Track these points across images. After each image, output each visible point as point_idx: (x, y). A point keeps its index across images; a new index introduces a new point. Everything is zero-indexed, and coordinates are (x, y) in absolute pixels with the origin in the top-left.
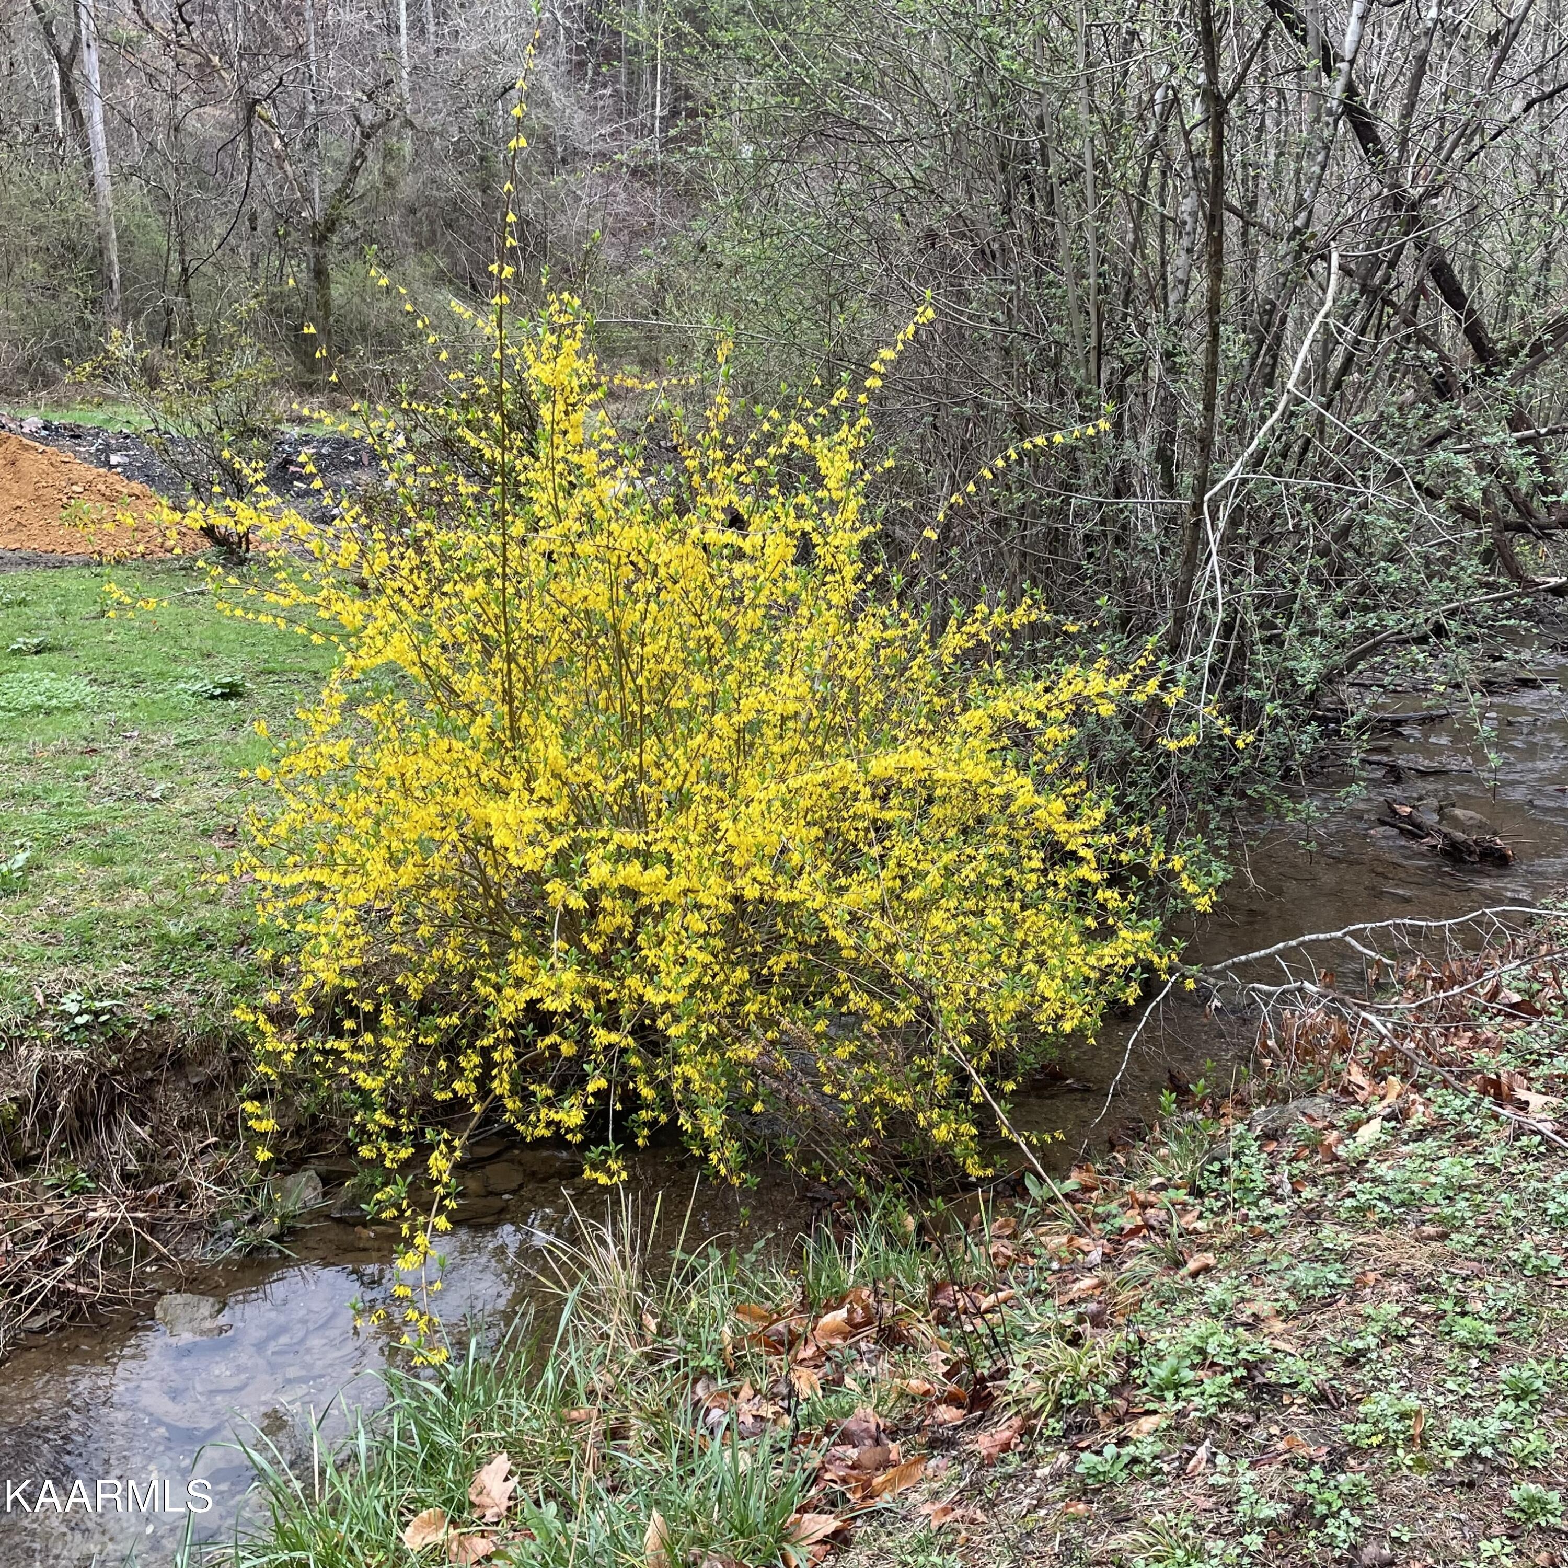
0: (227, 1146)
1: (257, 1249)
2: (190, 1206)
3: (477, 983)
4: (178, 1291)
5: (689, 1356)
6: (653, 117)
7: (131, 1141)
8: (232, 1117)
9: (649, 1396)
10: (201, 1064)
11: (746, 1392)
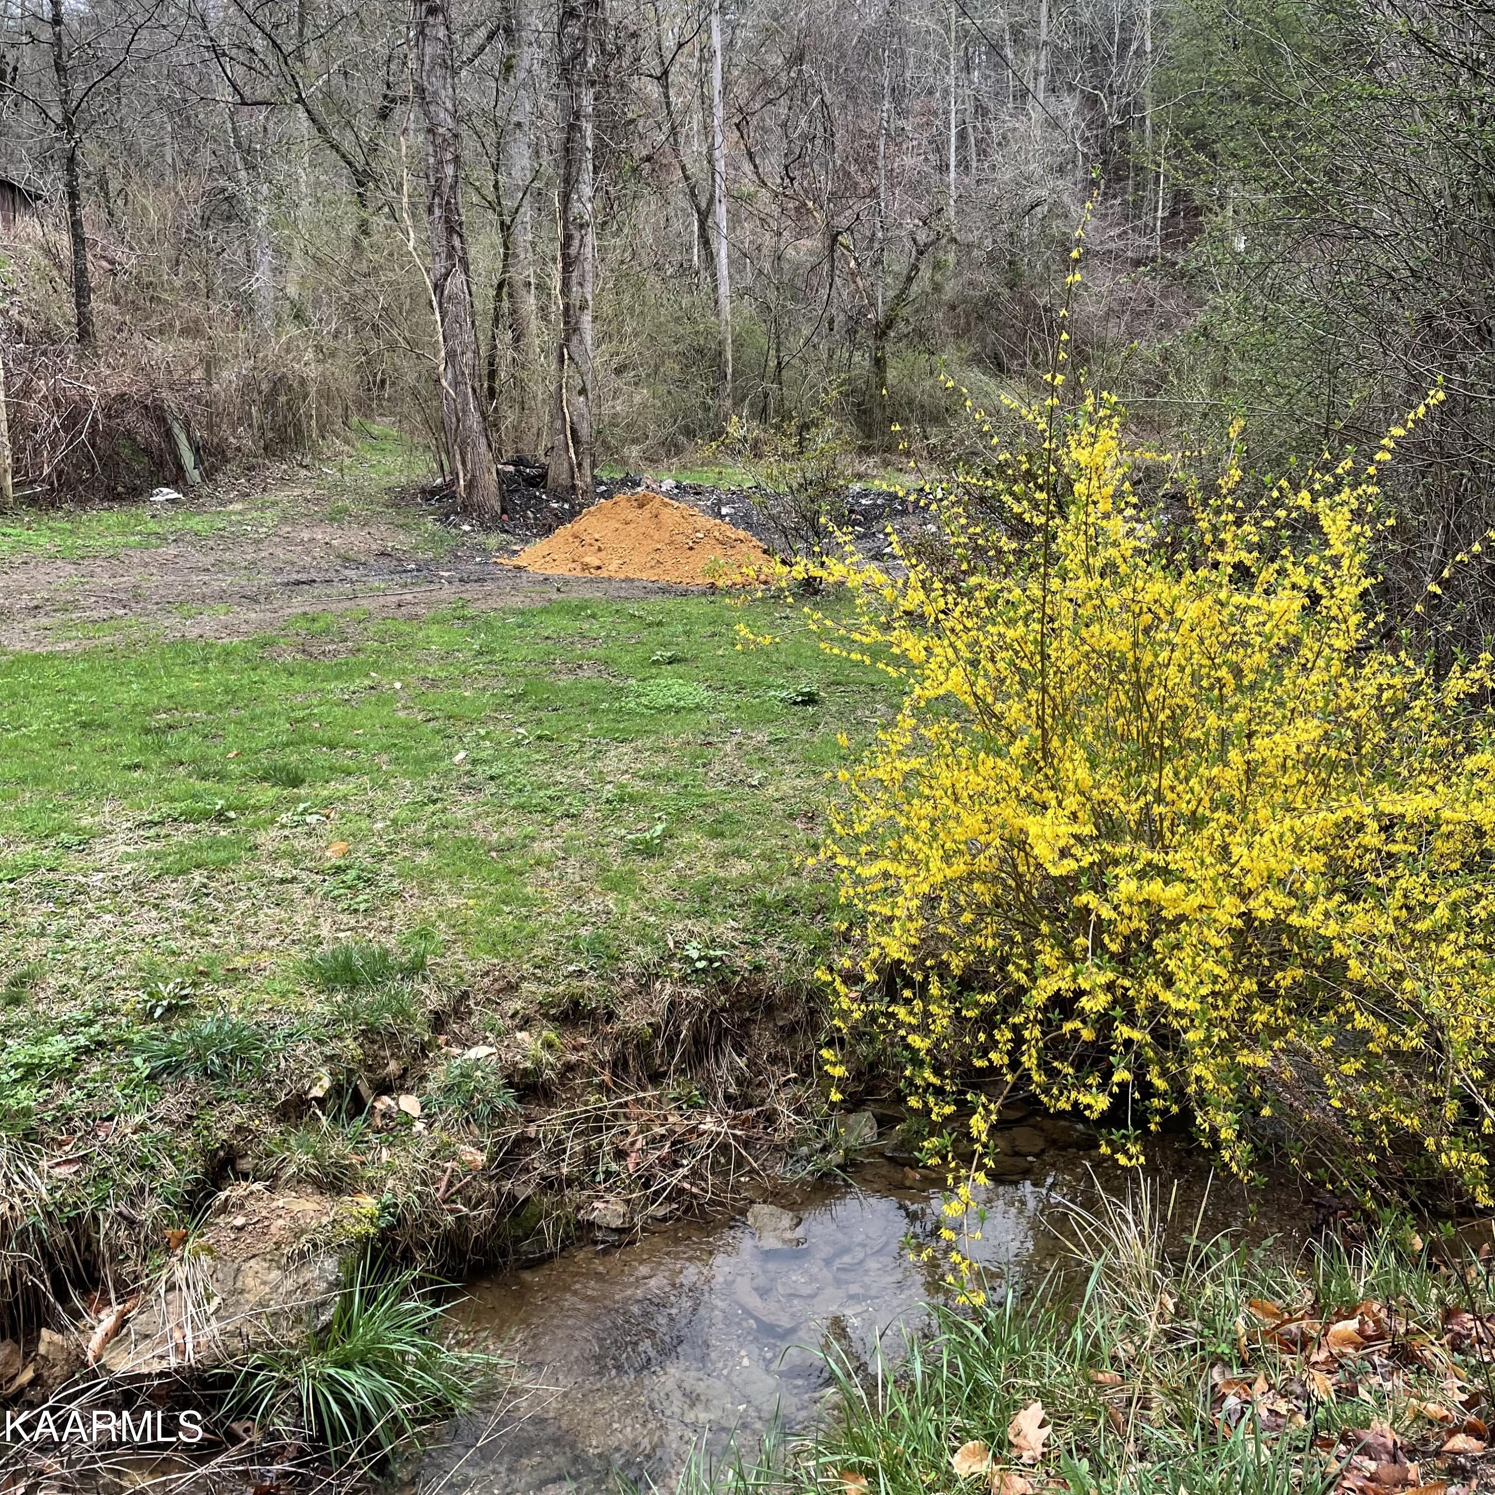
0: (804, 1082)
1: (825, 1175)
2: (775, 1130)
3: (1011, 968)
4: (765, 1202)
5: (1207, 1341)
6: (1155, 218)
7: (732, 1069)
8: (808, 1057)
9: (1168, 1371)
10: (785, 1010)
11: (1261, 1385)
